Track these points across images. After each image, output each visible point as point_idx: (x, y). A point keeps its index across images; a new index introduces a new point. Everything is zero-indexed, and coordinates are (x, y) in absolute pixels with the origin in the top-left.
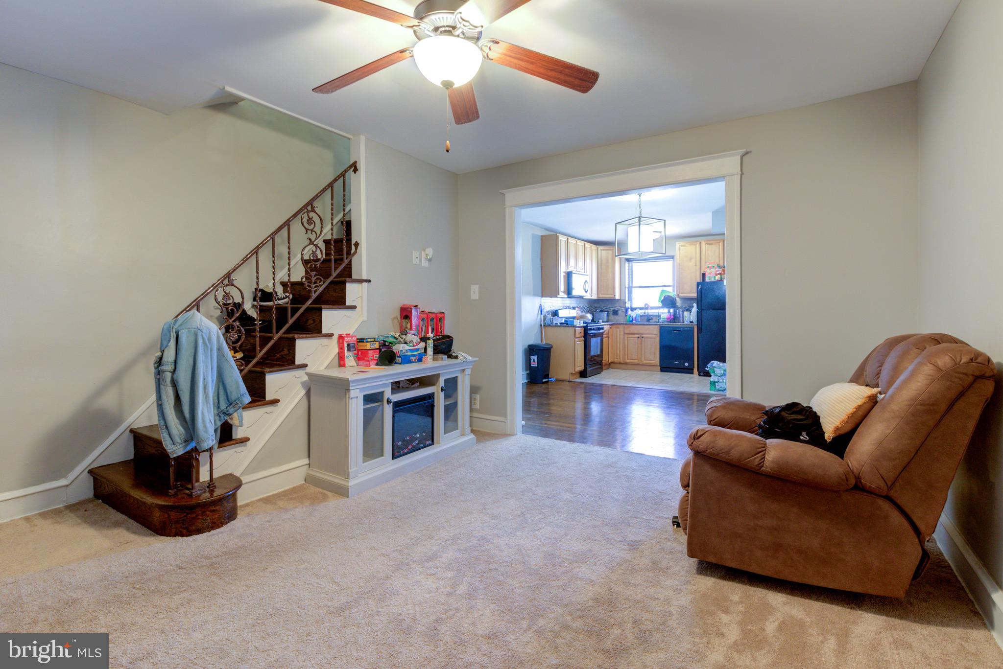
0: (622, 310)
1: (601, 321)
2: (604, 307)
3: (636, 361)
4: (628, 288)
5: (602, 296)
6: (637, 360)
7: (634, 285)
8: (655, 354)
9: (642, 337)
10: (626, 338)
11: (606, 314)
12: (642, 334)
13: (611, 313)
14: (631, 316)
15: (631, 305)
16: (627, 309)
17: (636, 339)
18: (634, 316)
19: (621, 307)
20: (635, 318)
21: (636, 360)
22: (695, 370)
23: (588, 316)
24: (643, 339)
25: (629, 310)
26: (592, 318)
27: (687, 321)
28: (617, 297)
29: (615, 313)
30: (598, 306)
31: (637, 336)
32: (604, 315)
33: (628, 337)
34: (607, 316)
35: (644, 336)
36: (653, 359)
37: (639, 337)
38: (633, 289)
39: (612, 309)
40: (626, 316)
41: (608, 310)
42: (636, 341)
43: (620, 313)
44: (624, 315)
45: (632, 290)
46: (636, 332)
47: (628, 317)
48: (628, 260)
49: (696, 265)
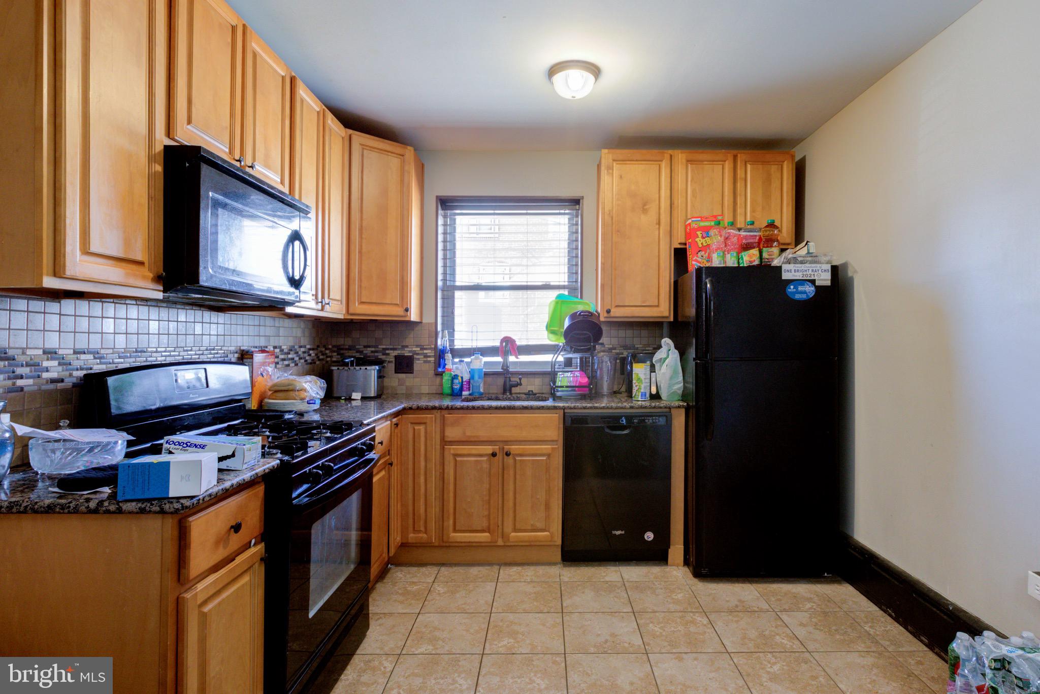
0: (426, 356)
1: (356, 396)
2: (365, 347)
3: (484, 537)
4: (443, 290)
5: (363, 311)
6: (488, 530)
7: (460, 280)
8: (548, 507)
9: (508, 454)
10: (449, 460)
11: (373, 371)
12: (506, 442)
13: (391, 367)
14: (456, 377)
15: (452, 341)
16: (440, 355)
17: (485, 459)
18: (466, 377)
19: (422, 349)
20: (469, 382)
21: (483, 531)
22: (677, 551)
23: (307, 386)
24: (510, 460)
25: (449, 356)
26: (322, 394)
27: (644, 395)
28: (414, 316)
29: (404, 365)
30: (348, 342)
31: (489, 449)
32: (366, 378)
33: (456, 455)
34: (380, 377)
35: (514, 448)
36: (539, 525)
37: (494, 455)
38: (458, 294)
39: (396, 353)
40: (440, 375)
41: (381, 356)
42: (485, 466)
43: (418, 365)
44: (432, 372)
45: (453, 297)
46: (483, 434)
47: (446, 378)
48: (446, 203)
49: (659, 223)
